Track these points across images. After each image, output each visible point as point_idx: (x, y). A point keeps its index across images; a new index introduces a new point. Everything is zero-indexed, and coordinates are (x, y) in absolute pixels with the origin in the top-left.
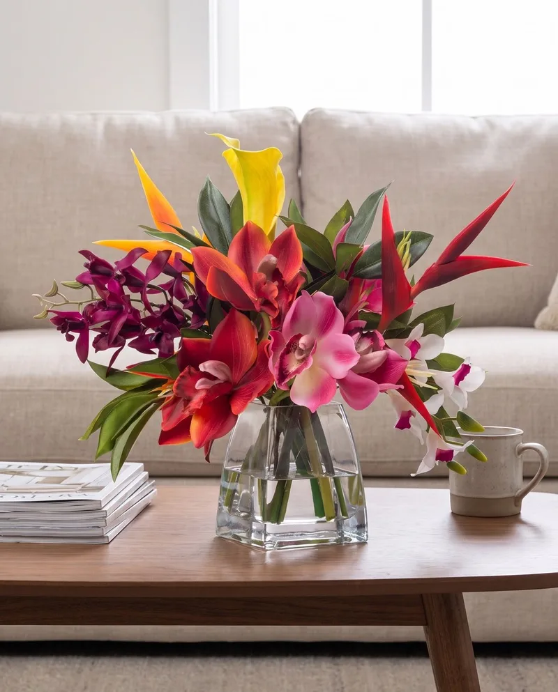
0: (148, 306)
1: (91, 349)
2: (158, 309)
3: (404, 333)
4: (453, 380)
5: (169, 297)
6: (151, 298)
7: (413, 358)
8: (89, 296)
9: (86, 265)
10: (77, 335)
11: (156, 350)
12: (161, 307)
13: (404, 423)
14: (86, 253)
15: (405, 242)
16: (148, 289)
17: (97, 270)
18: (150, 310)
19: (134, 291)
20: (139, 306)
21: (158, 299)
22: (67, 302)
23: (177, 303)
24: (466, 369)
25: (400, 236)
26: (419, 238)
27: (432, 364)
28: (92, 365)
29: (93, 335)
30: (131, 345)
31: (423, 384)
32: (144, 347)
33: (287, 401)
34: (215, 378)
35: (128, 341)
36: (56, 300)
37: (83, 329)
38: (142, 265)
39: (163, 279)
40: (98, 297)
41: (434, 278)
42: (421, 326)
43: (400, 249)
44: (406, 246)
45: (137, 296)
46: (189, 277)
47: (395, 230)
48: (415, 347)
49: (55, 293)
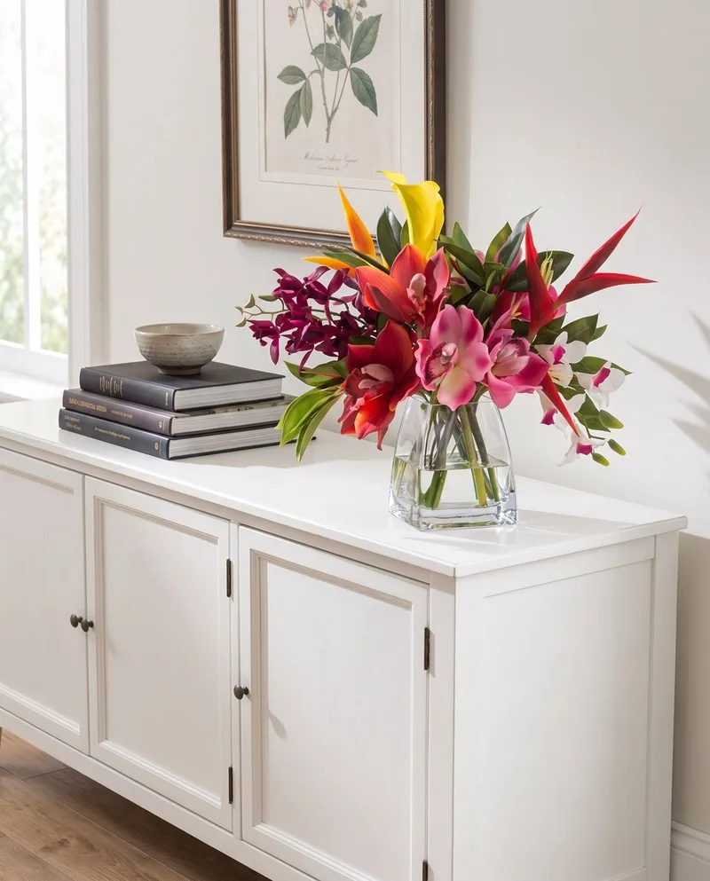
0: (329, 314)
2: (339, 318)
3: (550, 340)
4: (592, 383)
6: (332, 308)
7: (555, 363)
8: (278, 307)
9: (279, 281)
10: (269, 341)
11: (337, 353)
12: (342, 314)
13: (548, 420)
14: (280, 271)
15: (548, 261)
16: (331, 301)
17: (288, 286)
18: (330, 318)
19: (318, 303)
20: (322, 316)
21: (341, 308)
22: (262, 312)
24: (606, 373)
25: (543, 256)
26: (562, 259)
27: (576, 367)
28: (285, 364)
29: (283, 341)
30: (318, 349)
31: (565, 385)
32: (328, 350)
34: (375, 380)
35: (315, 345)
36: (254, 310)
37: (274, 334)
38: (325, 280)
40: (286, 308)
42: (564, 335)
43: (543, 268)
44: (548, 265)
47: (539, 249)
48: (559, 353)
49: (252, 304)
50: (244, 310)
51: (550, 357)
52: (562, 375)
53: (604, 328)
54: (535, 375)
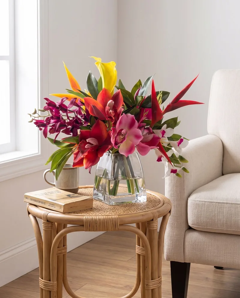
1: (48, 133)
2: (72, 119)
3: (160, 128)
4: (177, 144)
5: (76, 115)
6: (69, 115)
7: (163, 137)
8: (48, 114)
9: (47, 103)
10: (43, 128)
11: (71, 134)
12: (73, 118)
13: (159, 160)
14: (46, 99)
15: (160, 95)
16: (68, 112)
17: (51, 105)
18: (69, 119)
19: (64, 112)
20: (65, 118)
21: (72, 115)
22: (40, 116)
23: (79, 116)
24: (182, 140)
25: (158, 93)
26: (166, 94)
27: (170, 139)
28: (49, 139)
29: (49, 128)
30: (62, 132)
31: (166, 146)
32: (67, 132)
33: (118, 152)
34: (92, 144)
35: (61, 130)
36: (36, 115)
37: (45, 126)
38: (67, 103)
39: (74, 108)
40: (51, 114)
41: (170, 108)
42: (165, 125)
43: (158, 98)
44: (160, 97)
45: (65, 114)
46: (83, 107)
47: (156, 90)
48: (164, 132)
49: (35, 112)
50: (32, 115)
51: (161, 136)
52: (165, 142)
53: (179, 122)
54: (154, 142)
